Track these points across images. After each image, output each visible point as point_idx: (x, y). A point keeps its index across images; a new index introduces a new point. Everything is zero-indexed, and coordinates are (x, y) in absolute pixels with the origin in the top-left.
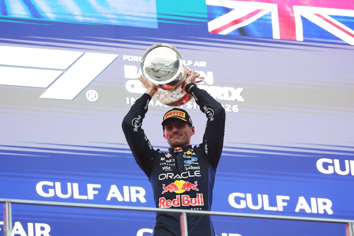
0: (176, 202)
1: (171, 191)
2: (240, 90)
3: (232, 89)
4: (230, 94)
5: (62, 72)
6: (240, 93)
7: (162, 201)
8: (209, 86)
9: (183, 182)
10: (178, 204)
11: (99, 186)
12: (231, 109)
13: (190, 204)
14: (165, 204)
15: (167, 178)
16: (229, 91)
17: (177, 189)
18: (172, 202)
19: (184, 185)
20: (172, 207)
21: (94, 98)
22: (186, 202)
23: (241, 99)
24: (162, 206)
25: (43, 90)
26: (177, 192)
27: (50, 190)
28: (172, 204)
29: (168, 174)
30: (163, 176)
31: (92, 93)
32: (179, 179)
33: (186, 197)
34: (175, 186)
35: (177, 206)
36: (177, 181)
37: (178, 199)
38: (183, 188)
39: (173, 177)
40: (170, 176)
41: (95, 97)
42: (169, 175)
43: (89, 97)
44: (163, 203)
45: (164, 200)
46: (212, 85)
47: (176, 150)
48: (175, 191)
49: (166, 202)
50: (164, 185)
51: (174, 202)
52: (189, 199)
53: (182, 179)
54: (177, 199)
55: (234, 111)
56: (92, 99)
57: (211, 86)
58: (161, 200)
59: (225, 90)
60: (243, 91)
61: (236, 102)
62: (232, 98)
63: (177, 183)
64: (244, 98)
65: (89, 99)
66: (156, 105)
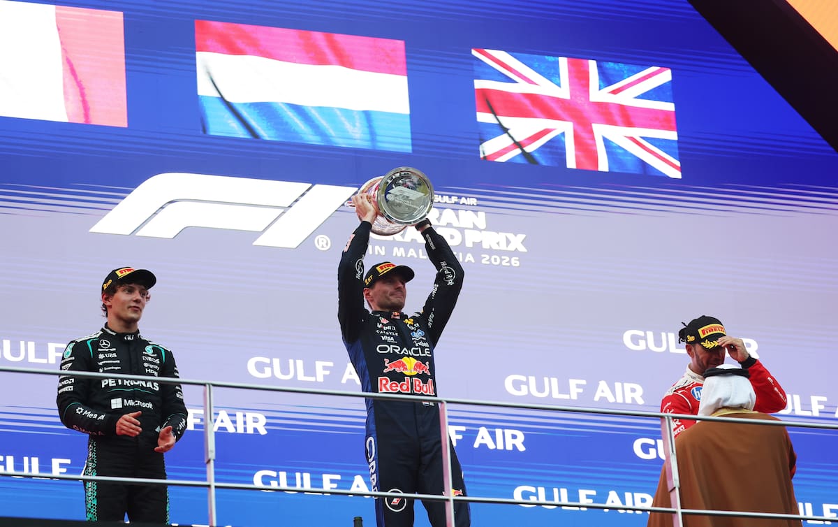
0: (405, 386)
1: (398, 370)
2: (521, 237)
3: (510, 236)
4: (508, 242)
5: (282, 210)
6: (521, 240)
7: (384, 382)
8: (481, 230)
9: (414, 361)
10: (408, 389)
11: (330, 364)
12: (509, 262)
13: (422, 391)
14: (388, 386)
15: (391, 352)
16: (507, 238)
17: (406, 369)
18: (399, 386)
19: (416, 365)
20: (399, 393)
21: (325, 246)
22: (418, 388)
23: (522, 249)
24: (384, 390)
25: (257, 234)
26: (405, 372)
27: (265, 368)
28: (399, 389)
29: (392, 346)
30: (386, 349)
31: (323, 239)
32: (409, 356)
33: (417, 381)
34: (404, 365)
35: (406, 392)
36: (406, 358)
37: (408, 382)
38: (415, 369)
39: (400, 352)
40: (395, 350)
41: (327, 244)
42: (393, 348)
43: (319, 244)
44: (385, 385)
45: (387, 381)
46: (484, 230)
47: (395, 316)
48: (404, 372)
49: (389, 383)
50: (387, 361)
51: (401, 387)
52: (422, 384)
53: (413, 356)
54: (406, 383)
55: (514, 265)
56: (323, 247)
57: (483, 232)
58: (381, 381)
59: (501, 237)
60: (525, 238)
61: (515, 253)
62: (511, 248)
63: (405, 360)
64: (527, 249)
65: (319, 247)
66: (409, 256)
